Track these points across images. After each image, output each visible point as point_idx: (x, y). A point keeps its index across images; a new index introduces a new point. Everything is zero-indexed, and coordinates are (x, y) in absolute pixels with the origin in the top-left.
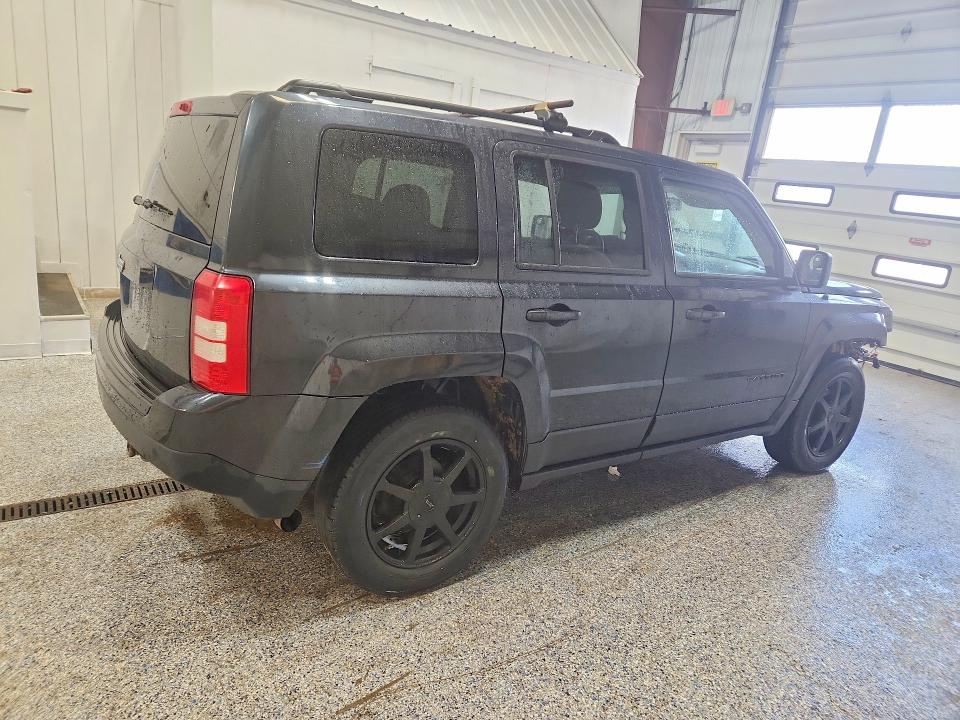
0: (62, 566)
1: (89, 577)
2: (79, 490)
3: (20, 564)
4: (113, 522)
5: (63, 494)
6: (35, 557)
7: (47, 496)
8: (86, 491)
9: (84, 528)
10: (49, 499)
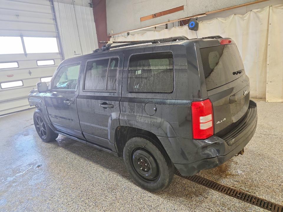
0: (268, 178)
1: (262, 171)
2: (248, 204)
3: (280, 185)
4: (245, 183)
5: (255, 206)
6: (275, 185)
7: (262, 210)
8: (246, 203)
9: (255, 186)
10: (261, 207)
